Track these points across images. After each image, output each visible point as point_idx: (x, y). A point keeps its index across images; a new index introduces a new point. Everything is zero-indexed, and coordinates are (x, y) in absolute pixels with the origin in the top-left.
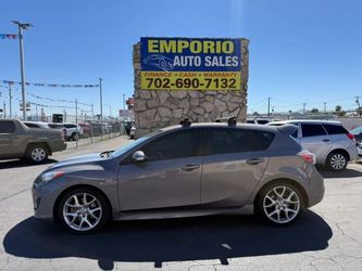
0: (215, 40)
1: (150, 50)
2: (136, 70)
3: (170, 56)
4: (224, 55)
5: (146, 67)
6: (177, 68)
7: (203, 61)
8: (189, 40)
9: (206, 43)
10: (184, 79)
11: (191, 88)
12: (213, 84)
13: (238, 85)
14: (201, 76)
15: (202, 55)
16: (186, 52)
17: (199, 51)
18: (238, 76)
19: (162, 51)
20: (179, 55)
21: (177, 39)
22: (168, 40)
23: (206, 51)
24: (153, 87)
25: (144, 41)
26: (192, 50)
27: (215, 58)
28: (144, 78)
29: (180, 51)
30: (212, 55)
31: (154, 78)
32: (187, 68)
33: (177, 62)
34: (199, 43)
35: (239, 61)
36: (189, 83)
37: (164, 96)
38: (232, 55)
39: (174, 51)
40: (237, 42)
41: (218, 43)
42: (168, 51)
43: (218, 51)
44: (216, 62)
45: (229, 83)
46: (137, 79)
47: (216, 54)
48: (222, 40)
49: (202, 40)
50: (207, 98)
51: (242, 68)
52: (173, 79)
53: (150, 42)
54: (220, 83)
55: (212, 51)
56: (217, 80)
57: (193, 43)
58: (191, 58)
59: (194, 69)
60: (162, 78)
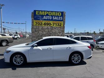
0: (56, 12)
1: (37, 14)
2: (32, 20)
3: (43, 16)
5: (35, 19)
6: (45, 20)
7: (52, 18)
8: (48, 12)
9: (53, 12)
10: (46, 23)
11: (49, 25)
12: (55, 25)
13: (62, 25)
14: (51, 22)
16: (47, 15)
17: (51, 15)
18: (62, 23)
19: (40, 14)
20: (45, 16)
21: (45, 11)
22: (42, 11)
23: (53, 15)
24: (37, 25)
25: (35, 11)
26: (49, 14)
27: (56, 17)
28: (34, 22)
29: (45, 15)
30: (55, 16)
31: (38, 22)
32: (47, 20)
33: (44, 18)
34: (51, 12)
35: (63, 18)
36: (48, 24)
37: (40, 28)
38: (60, 16)
39: (44, 14)
40: (62, 13)
41: (57, 13)
42: (42, 14)
43: (57, 15)
44: (56, 18)
45: (60, 25)
46: (33, 22)
47: (56, 16)
48: (58, 12)
49: (52, 12)
51: (63, 20)
52: (43, 23)
53: (37, 12)
54: (57, 24)
55: (55, 15)
56: (56, 24)
57: (49, 12)
58: (49, 17)
59: (50, 20)
60: (40, 22)
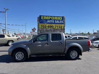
0: (57, 17)
1: (42, 18)
2: (38, 23)
3: (47, 20)
4: (59, 20)
5: (41, 23)
6: (48, 23)
7: (55, 22)
8: (51, 17)
9: (55, 17)
10: (50, 25)
11: (52, 28)
12: (57, 27)
13: (63, 28)
14: (54, 25)
15: (54, 20)
16: (51, 19)
17: (54, 19)
18: (63, 25)
19: (45, 19)
20: (49, 20)
21: (48, 16)
22: (46, 16)
23: (55, 19)
24: (42, 27)
25: (40, 16)
26: (52, 19)
28: (40, 25)
29: (49, 19)
30: (57, 20)
31: (43, 25)
32: (51, 23)
33: (48, 21)
35: (63, 22)
36: (51, 27)
37: (45, 30)
38: (61, 20)
39: (48, 19)
40: (63, 17)
41: (58, 17)
42: (46, 19)
43: (58, 19)
44: (58, 22)
45: (61, 27)
46: (38, 25)
47: (58, 20)
48: (59, 17)
49: (54, 17)
50: (55, 30)
51: (64, 23)
52: (47, 26)
53: (42, 17)
54: (59, 27)
55: (57, 19)
56: (58, 26)
57: (52, 17)
58: (52, 21)
59: (52, 23)
60: (44, 25)
